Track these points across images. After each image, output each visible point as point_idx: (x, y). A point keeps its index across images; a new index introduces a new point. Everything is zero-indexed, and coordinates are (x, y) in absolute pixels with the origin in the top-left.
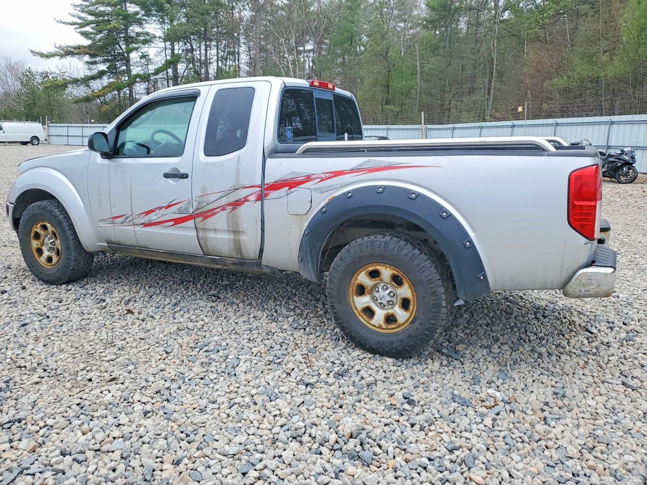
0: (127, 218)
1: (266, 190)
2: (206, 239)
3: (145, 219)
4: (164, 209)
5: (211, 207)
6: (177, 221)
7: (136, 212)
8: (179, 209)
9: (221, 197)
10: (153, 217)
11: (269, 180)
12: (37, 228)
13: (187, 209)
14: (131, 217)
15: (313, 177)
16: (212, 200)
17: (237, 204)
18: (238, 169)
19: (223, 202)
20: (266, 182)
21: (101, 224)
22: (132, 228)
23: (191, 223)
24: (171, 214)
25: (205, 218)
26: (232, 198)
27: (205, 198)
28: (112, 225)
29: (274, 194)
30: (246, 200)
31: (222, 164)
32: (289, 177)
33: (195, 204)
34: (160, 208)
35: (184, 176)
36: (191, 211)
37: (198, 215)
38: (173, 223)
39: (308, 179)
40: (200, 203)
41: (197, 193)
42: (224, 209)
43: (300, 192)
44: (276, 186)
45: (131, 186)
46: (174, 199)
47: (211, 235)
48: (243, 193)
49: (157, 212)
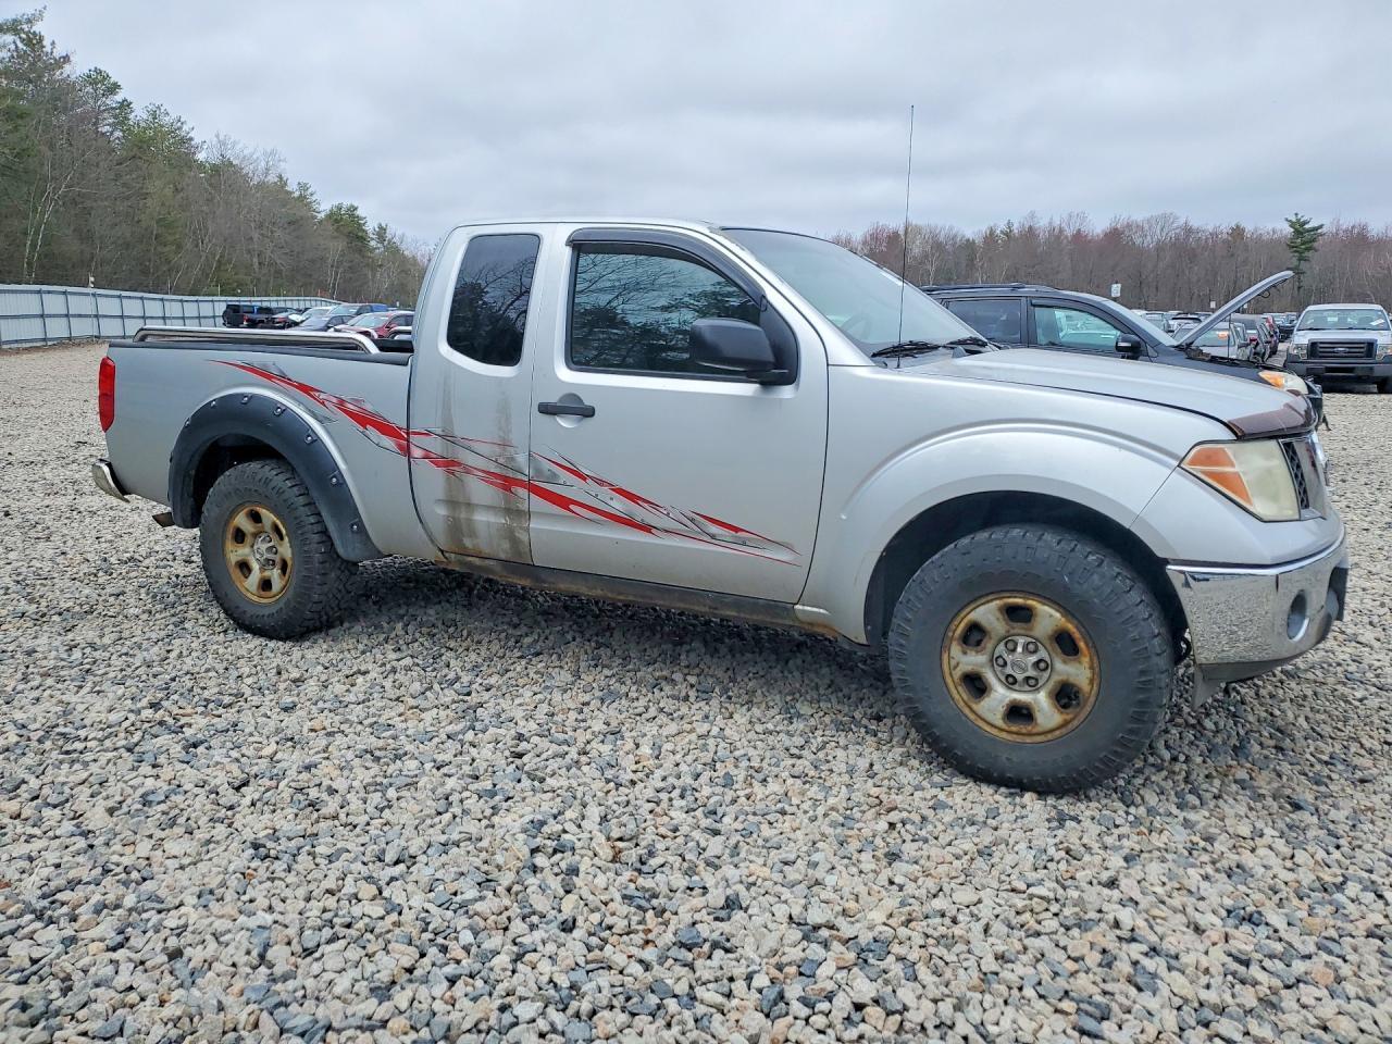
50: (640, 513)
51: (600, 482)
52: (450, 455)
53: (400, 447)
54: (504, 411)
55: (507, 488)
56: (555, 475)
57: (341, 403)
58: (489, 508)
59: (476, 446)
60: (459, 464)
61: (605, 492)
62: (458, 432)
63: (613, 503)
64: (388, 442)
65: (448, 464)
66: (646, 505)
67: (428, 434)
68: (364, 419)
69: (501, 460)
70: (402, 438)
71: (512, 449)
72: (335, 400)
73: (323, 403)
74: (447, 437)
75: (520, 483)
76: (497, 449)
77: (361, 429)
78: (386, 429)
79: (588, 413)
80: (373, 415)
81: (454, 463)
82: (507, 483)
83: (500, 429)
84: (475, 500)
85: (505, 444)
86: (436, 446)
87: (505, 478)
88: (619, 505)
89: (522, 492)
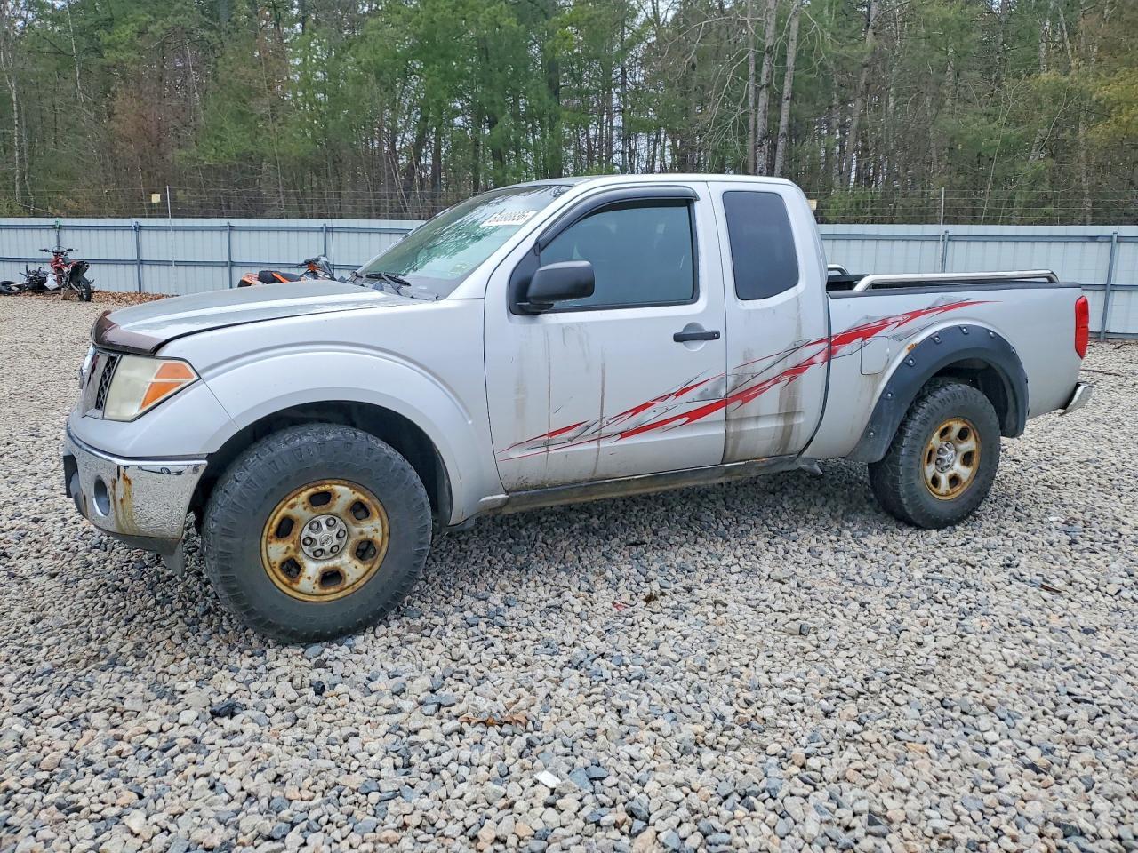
0: (588, 427)
1: (834, 343)
2: (739, 435)
3: (630, 423)
4: (673, 397)
5: (757, 381)
6: (694, 415)
7: (610, 412)
8: (701, 394)
9: (775, 363)
10: (648, 417)
11: (838, 329)
12: (292, 506)
13: (716, 391)
14: (599, 423)
15: (891, 320)
16: (760, 370)
17: (799, 369)
18: (798, 319)
19: (778, 370)
20: (833, 333)
21: (515, 454)
22: (594, 445)
23: (720, 414)
24: (686, 404)
25: (746, 401)
26: (790, 363)
27: (749, 369)
28: (545, 449)
29: (845, 349)
30: (810, 362)
31: (774, 310)
32: (862, 323)
33: (731, 380)
34: (667, 397)
35: (714, 336)
36: (723, 392)
37: (734, 398)
38: (686, 419)
39: (885, 323)
40: (739, 377)
41: (735, 362)
42: (777, 382)
43: (876, 342)
44: (847, 338)
45: (603, 365)
46: (694, 376)
47: (750, 427)
48: (807, 353)
49: (659, 404)
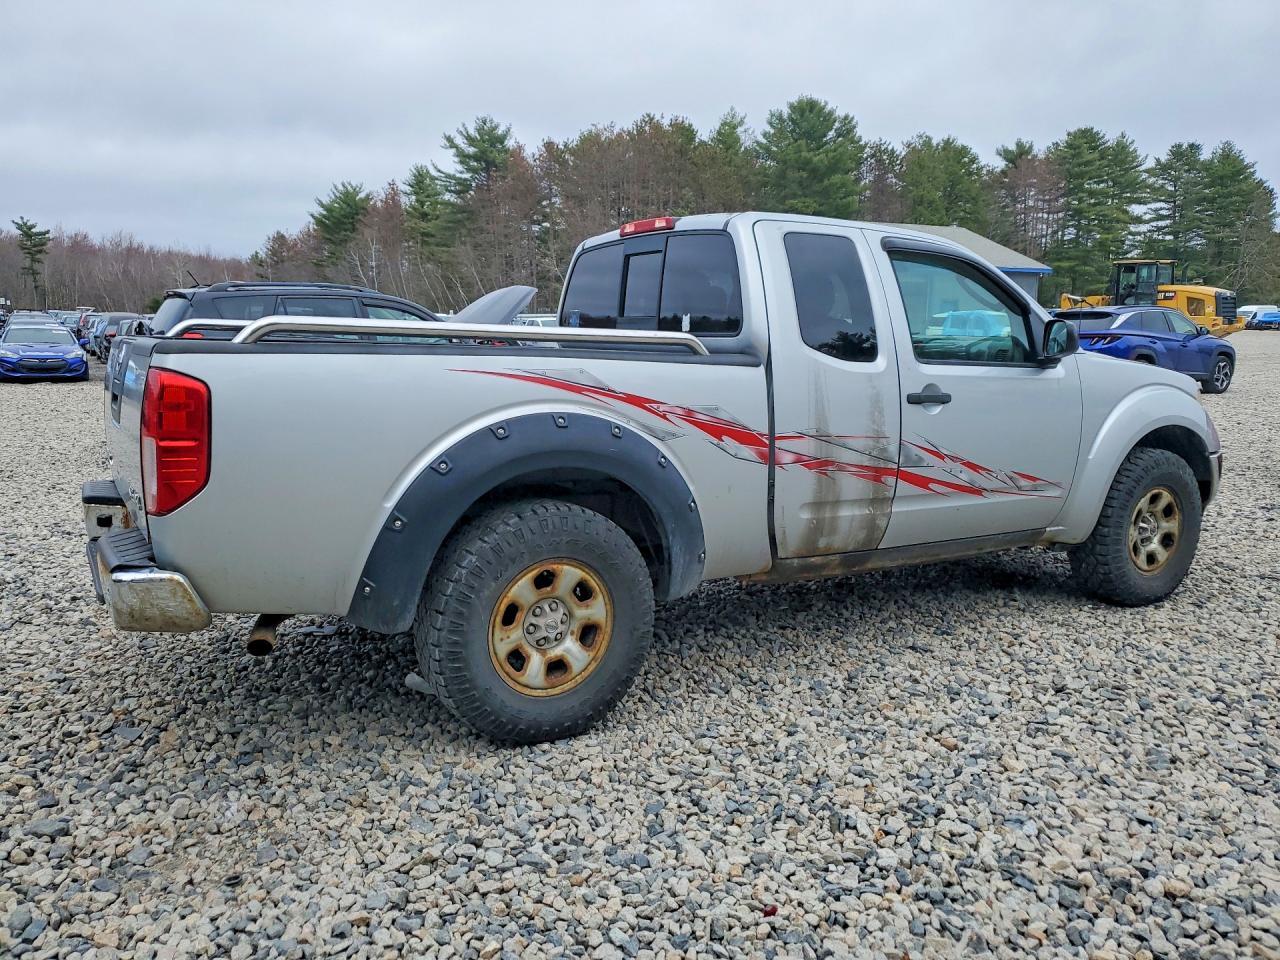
50: (980, 480)
51: (954, 459)
52: (823, 455)
53: (761, 455)
54: (876, 403)
55: (877, 479)
56: (921, 459)
57: (689, 416)
58: (854, 502)
59: (851, 443)
60: (832, 463)
61: (958, 466)
62: (834, 430)
63: (962, 476)
64: (747, 451)
65: (820, 465)
66: (983, 472)
67: (801, 436)
68: (717, 429)
69: (875, 453)
70: (765, 445)
71: (884, 441)
72: (679, 411)
73: (664, 417)
74: (822, 437)
75: (888, 472)
76: (871, 442)
77: (716, 441)
78: (745, 437)
79: (944, 400)
80: (730, 423)
81: (828, 463)
82: (876, 474)
83: (874, 422)
84: (844, 497)
85: (878, 437)
86: (807, 447)
87: (877, 470)
88: (965, 476)
89: (891, 480)
